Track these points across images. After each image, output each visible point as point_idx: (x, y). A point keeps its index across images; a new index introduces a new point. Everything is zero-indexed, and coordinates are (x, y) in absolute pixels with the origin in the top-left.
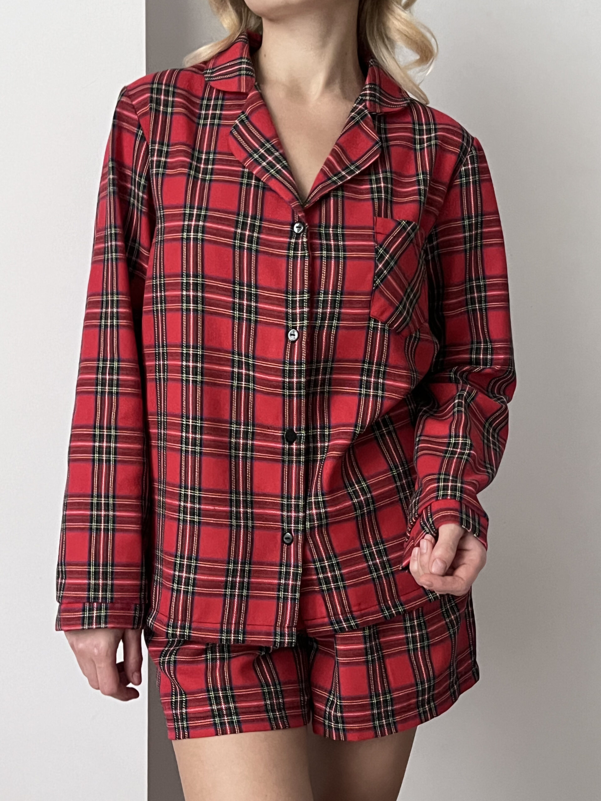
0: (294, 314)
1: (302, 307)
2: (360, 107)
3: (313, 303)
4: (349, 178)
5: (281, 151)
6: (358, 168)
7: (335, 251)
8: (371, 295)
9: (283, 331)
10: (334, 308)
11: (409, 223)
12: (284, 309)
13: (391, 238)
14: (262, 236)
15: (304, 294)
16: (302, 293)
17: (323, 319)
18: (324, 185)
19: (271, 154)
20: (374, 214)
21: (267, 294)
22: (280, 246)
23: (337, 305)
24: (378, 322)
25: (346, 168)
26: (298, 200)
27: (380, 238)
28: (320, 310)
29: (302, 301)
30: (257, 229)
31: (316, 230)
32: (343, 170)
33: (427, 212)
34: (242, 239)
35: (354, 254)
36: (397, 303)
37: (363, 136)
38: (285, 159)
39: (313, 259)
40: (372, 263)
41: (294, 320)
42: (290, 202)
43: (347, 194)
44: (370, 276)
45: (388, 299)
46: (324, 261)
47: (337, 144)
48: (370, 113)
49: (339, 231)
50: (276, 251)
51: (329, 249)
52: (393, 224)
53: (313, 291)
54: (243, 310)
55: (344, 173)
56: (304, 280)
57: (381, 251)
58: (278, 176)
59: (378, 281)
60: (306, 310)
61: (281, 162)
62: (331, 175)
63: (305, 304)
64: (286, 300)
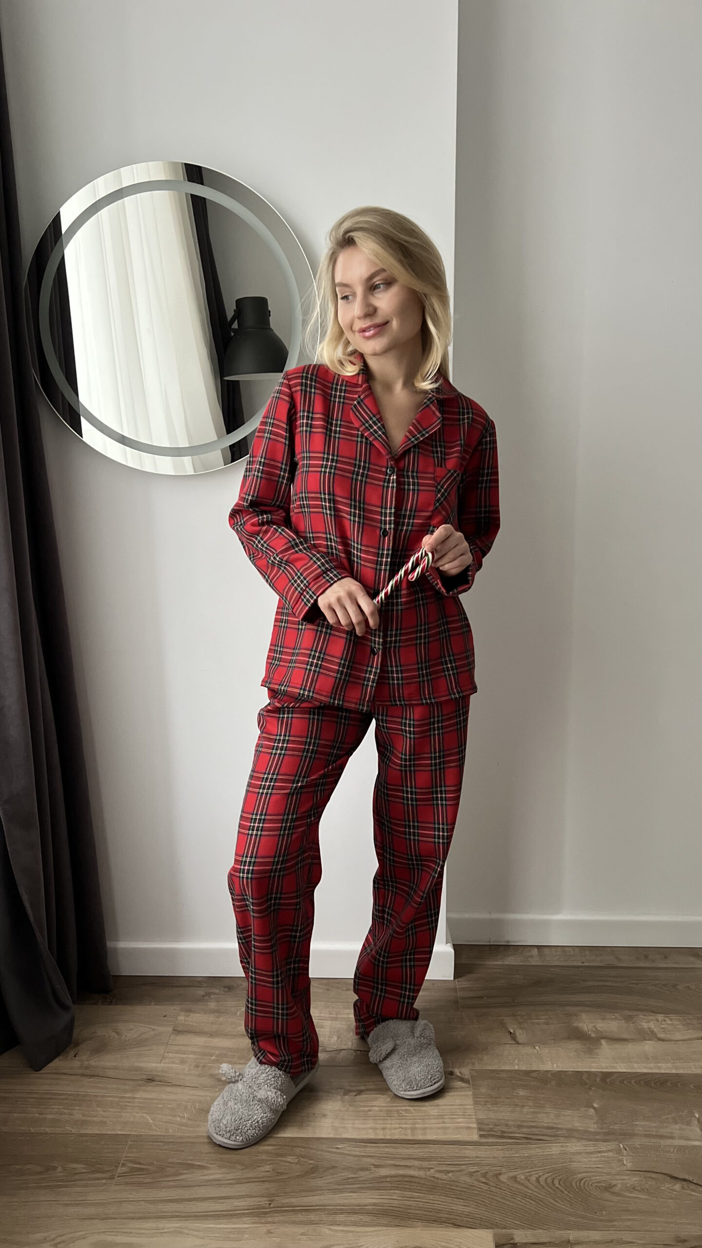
0: (385, 521)
1: (390, 517)
3: (397, 515)
4: (422, 439)
5: (382, 423)
6: (427, 433)
7: (412, 486)
8: (432, 512)
9: (379, 530)
10: (410, 519)
11: (455, 471)
12: (380, 517)
13: (445, 480)
14: (369, 473)
15: (391, 509)
18: (406, 444)
19: (376, 424)
20: (434, 466)
21: (370, 507)
22: (379, 480)
25: (420, 432)
26: (390, 453)
27: (438, 479)
28: (402, 520)
29: (390, 513)
30: (367, 469)
31: (401, 472)
32: (419, 434)
34: (357, 475)
35: (424, 488)
38: (384, 427)
39: (398, 489)
40: (434, 494)
41: (385, 524)
42: (386, 455)
43: (421, 450)
44: (432, 502)
45: (443, 516)
46: (406, 491)
47: (415, 419)
49: (415, 474)
50: (376, 482)
51: (409, 484)
52: (446, 472)
53: (398, 507)
54: (356, 516)
55: (419, 436)
56: (392, 501)
57: (439, 487)
58: (379, 437)
59: (437, 505)
60: (393, 518)
61: (382, 429)
62: (410, 437)
63: (393, 515)
64: (382, 512)
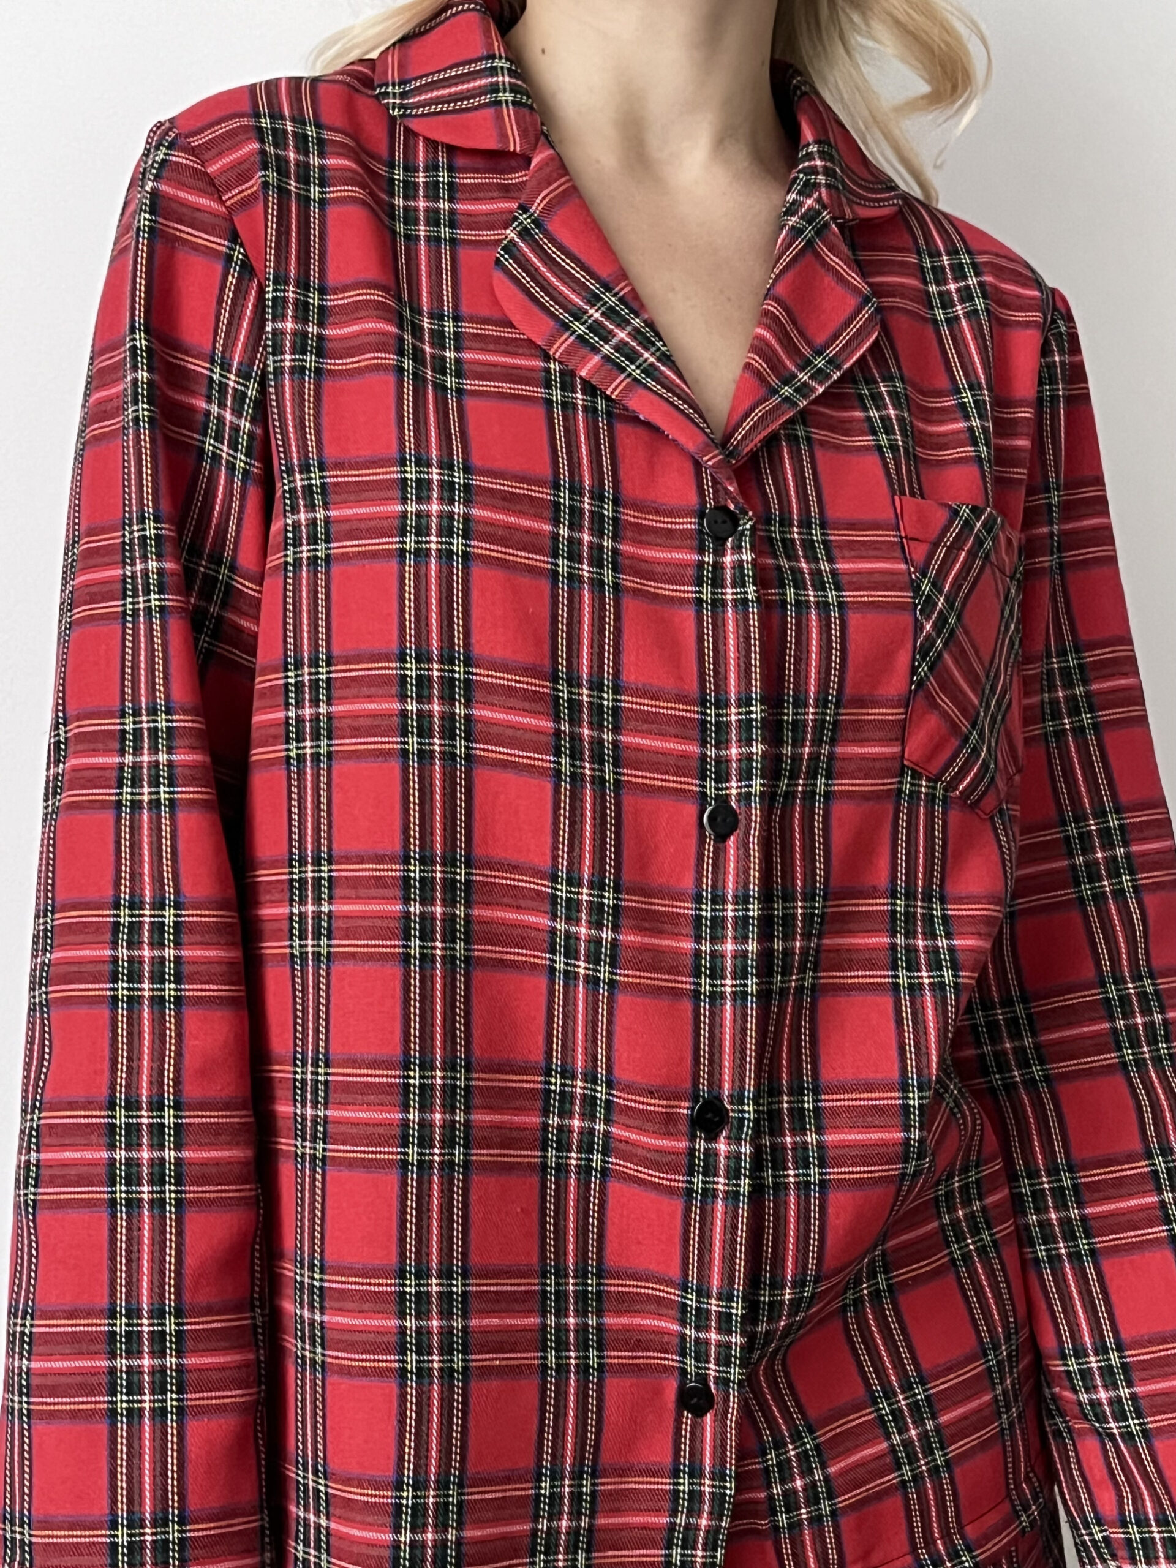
0: (723, 762)
1: (745, 741)
2: (809, 202)
3: (773, 730)
4: (821, 390)
5: (646, 316)
6: (834, 363)
7: (814, 588)
8: (907, 706)
9: (692, 810)
10: (821, 743)
11: (976, 511)
12: (697, 749)
13: (941, 552)
14: (622, 547)
15: (750, 705)
16: (745, 702)
17: (794, 774)
18: (765, 407)
19: (622, 322)
20: (892, 489)
21: (647, 706)
22: (674, 574)
23: (827, 734)
24: (921, 779)
25: (805, 362)
27: (919, 552)
28: (787, 750)
30: (609, 528)
31: (760, 530)
32: (801, 369)
33: (1000, 481)
34: (573, 557)
36: (965, 726)
37: (829, 280)
38: (659, 336)
39: (771, 610)
40: (906, 618)
41: (722, 777)
42: (702, 453)
43: (818, 434)
44: (903, 659)
45: (945, 715)
46: (791, 611)
47: (772, 297)
48: (834, 219)
49: (816, 534)
50: (665, 588)
51: (798, 582)
52: (942, 516)
53: (773, 699)
54: (582, 753)
55: (804, 377)
56: (748, 665)
57: (926, 587)
58: (651, 382)
59: (923, 669)
60: (758, 749)
61: (652, 344)
62: (774, 381)
63: (755, 733)
64: (702, 723)
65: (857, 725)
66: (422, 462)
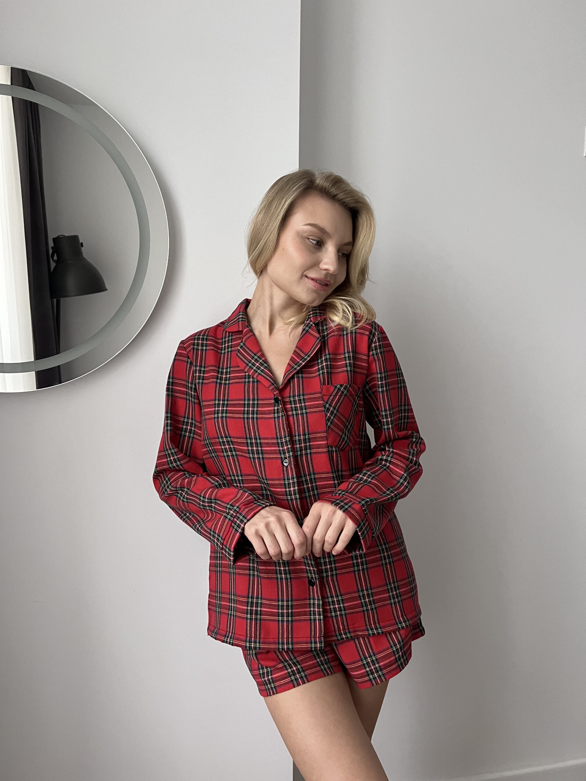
0: (284, 450)
1: (287, 445)
2: (308, 322)
3: (292, 442)
4: (304, 364)
5: (263, 359)
6: (309, 356)
7: (300, 410)
8: (327, 432)
9: (280, 461)
10: (306, 443)
11: (342, 385)
12: (278, 448)
13: (332, 397)
14: (259, 409)
15: (286, 437)
16: (285, 437)
17: (301, 450)
18: (290, 372)
19: (258, 361)
20: (321, 384)
21: (266, 441)
22: (269, 412)
23: (307, 441)
24: (333, 447)
25: (301, 358)
26: (273, 384)
27: (326, 398)
28: (298, 446)
29: (286, 442)
30: (256, 406)
31: (288, 400)
34: (248, 413)
35: (312, 410)
36: (341, 434)
37: (310, 337)
38: (266, 363)
39: (288, 417)
40: (323, 413)
41: (284, 453)
42: (269, 387)
43: (303, 375)
44: (323, 421)
45: (336, 432)
46: (295, 416)
47: (296, 347)
48: (314, 324)
49: (302, 397)
50: (268, 416)
51: (296, 409)
52: (332, 388)
53: (291, 435)
54: (254, 453)
55: (300, 362)
56: (285, 429)
57: (327, 405)
58: (262, 374)
59: (329, 424)
60: (289, 446)
61: (264, 365)
62: (293, 365)
63: (288, 443)
64: (278, 443)
65: (315, 438)
66: (219, 400)
